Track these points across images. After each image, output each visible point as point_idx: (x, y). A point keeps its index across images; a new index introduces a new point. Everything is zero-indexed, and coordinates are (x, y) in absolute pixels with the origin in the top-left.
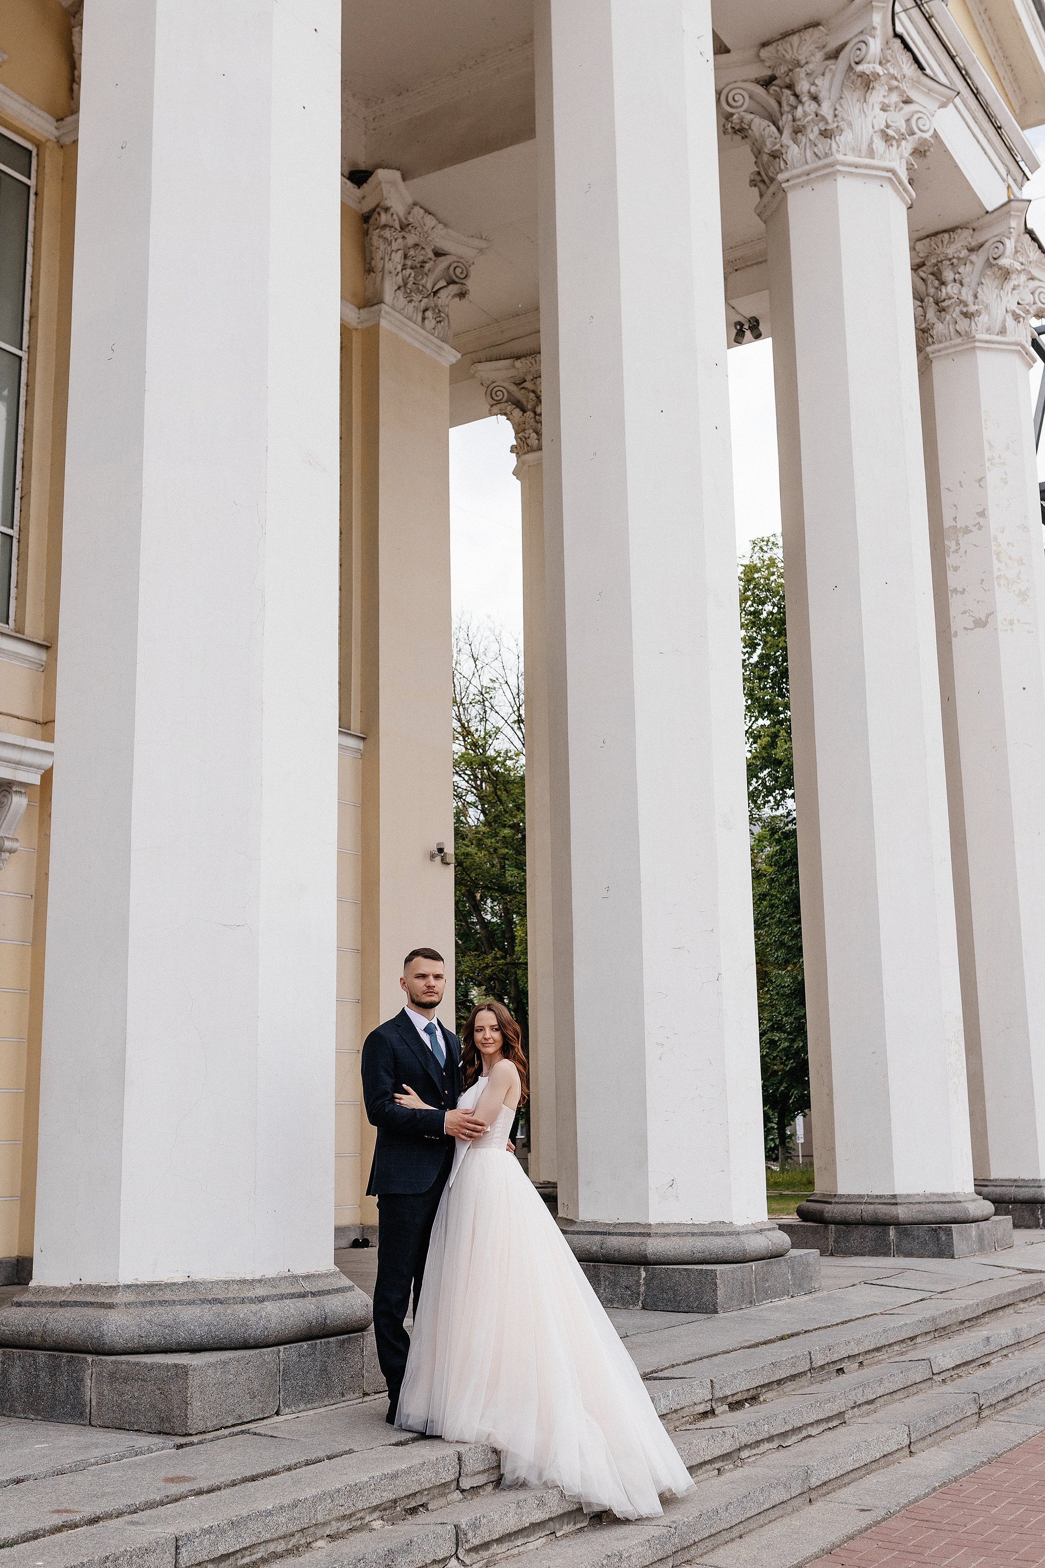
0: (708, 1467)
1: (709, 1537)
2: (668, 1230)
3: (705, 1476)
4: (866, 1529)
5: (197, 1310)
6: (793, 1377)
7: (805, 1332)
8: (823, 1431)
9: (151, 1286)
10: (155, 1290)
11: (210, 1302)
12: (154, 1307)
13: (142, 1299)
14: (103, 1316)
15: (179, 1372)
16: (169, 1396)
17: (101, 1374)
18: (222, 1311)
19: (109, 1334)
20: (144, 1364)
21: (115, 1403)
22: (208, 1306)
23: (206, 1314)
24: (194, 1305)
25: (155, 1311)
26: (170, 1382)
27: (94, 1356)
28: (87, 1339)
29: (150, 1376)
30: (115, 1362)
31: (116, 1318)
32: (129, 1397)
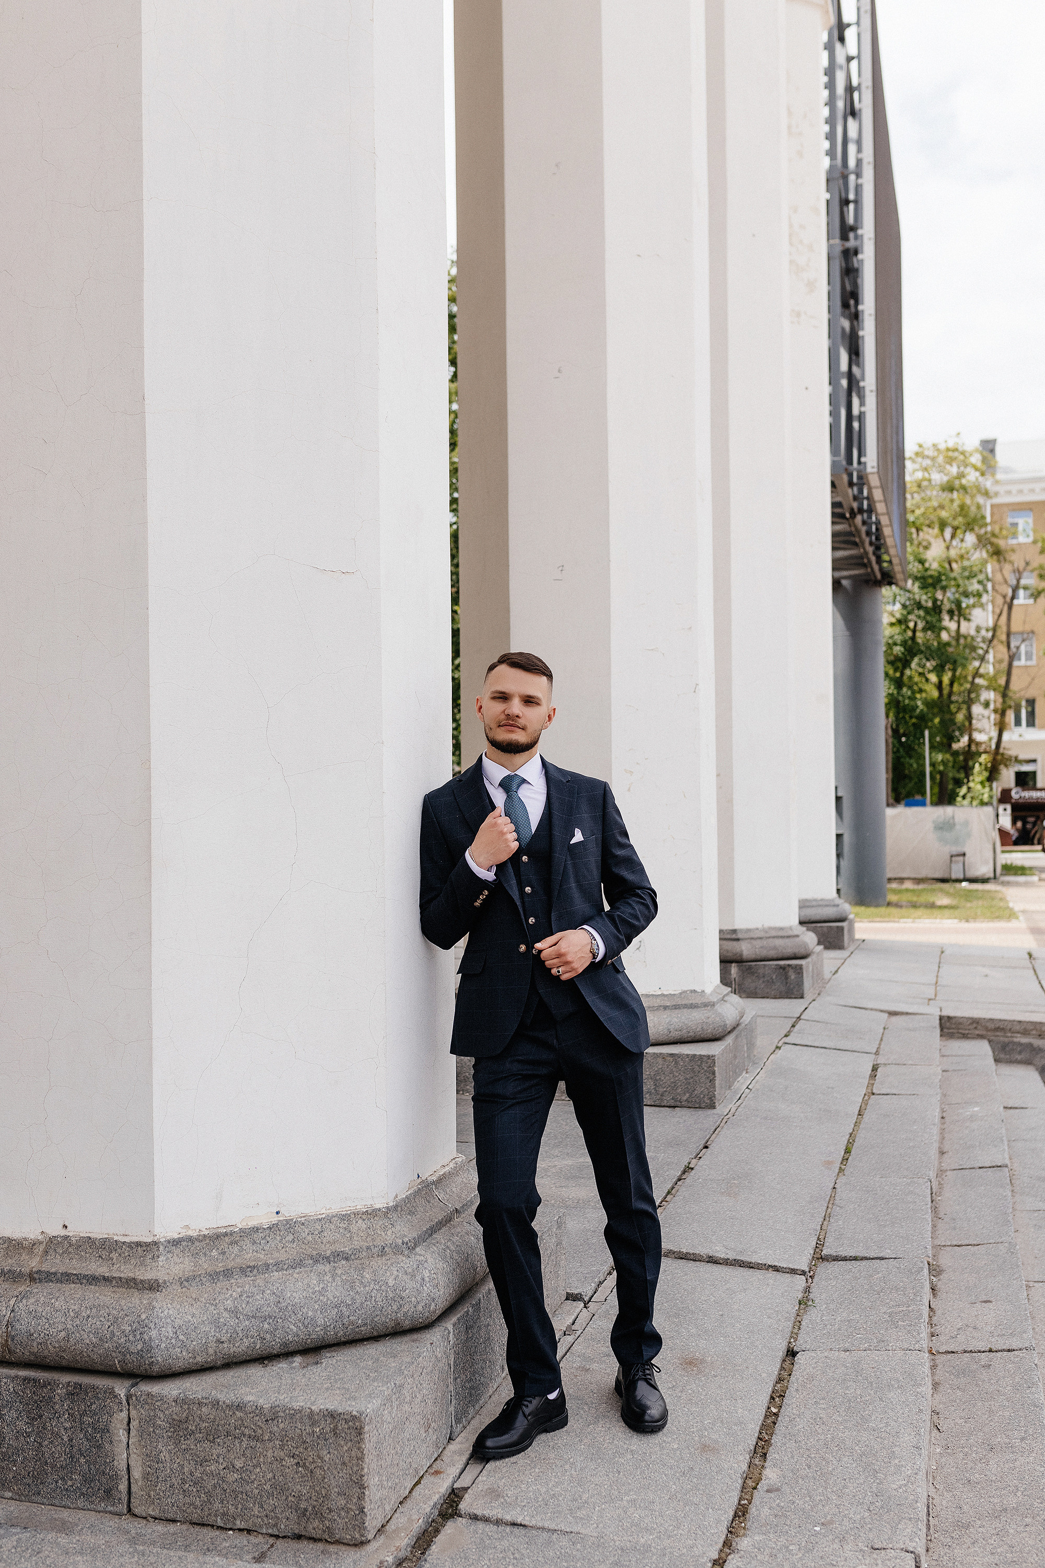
9: (215, 1238)
10: (224, 1244)
11: (328, 1259)
12: (233, 1281)
13: (205, 1265)
14: (143, 1310)
15: (340, 1428)
16: (318, 1471)
17: (151, 1421)
18: (355, 1277)
19: (163, 1345)
20: (254, 1407)
21: (188, 1477)
22: (327, 1268)
23: (329, 1285)
24: (303, 1269)
25: (239, 1290)
26: (318, 1444)
27: (127, 1383)
28: (114, 1354)
29: (270, 1432)
30: (184, 1401)
31: (171, 1312)
32: (221, 1467)
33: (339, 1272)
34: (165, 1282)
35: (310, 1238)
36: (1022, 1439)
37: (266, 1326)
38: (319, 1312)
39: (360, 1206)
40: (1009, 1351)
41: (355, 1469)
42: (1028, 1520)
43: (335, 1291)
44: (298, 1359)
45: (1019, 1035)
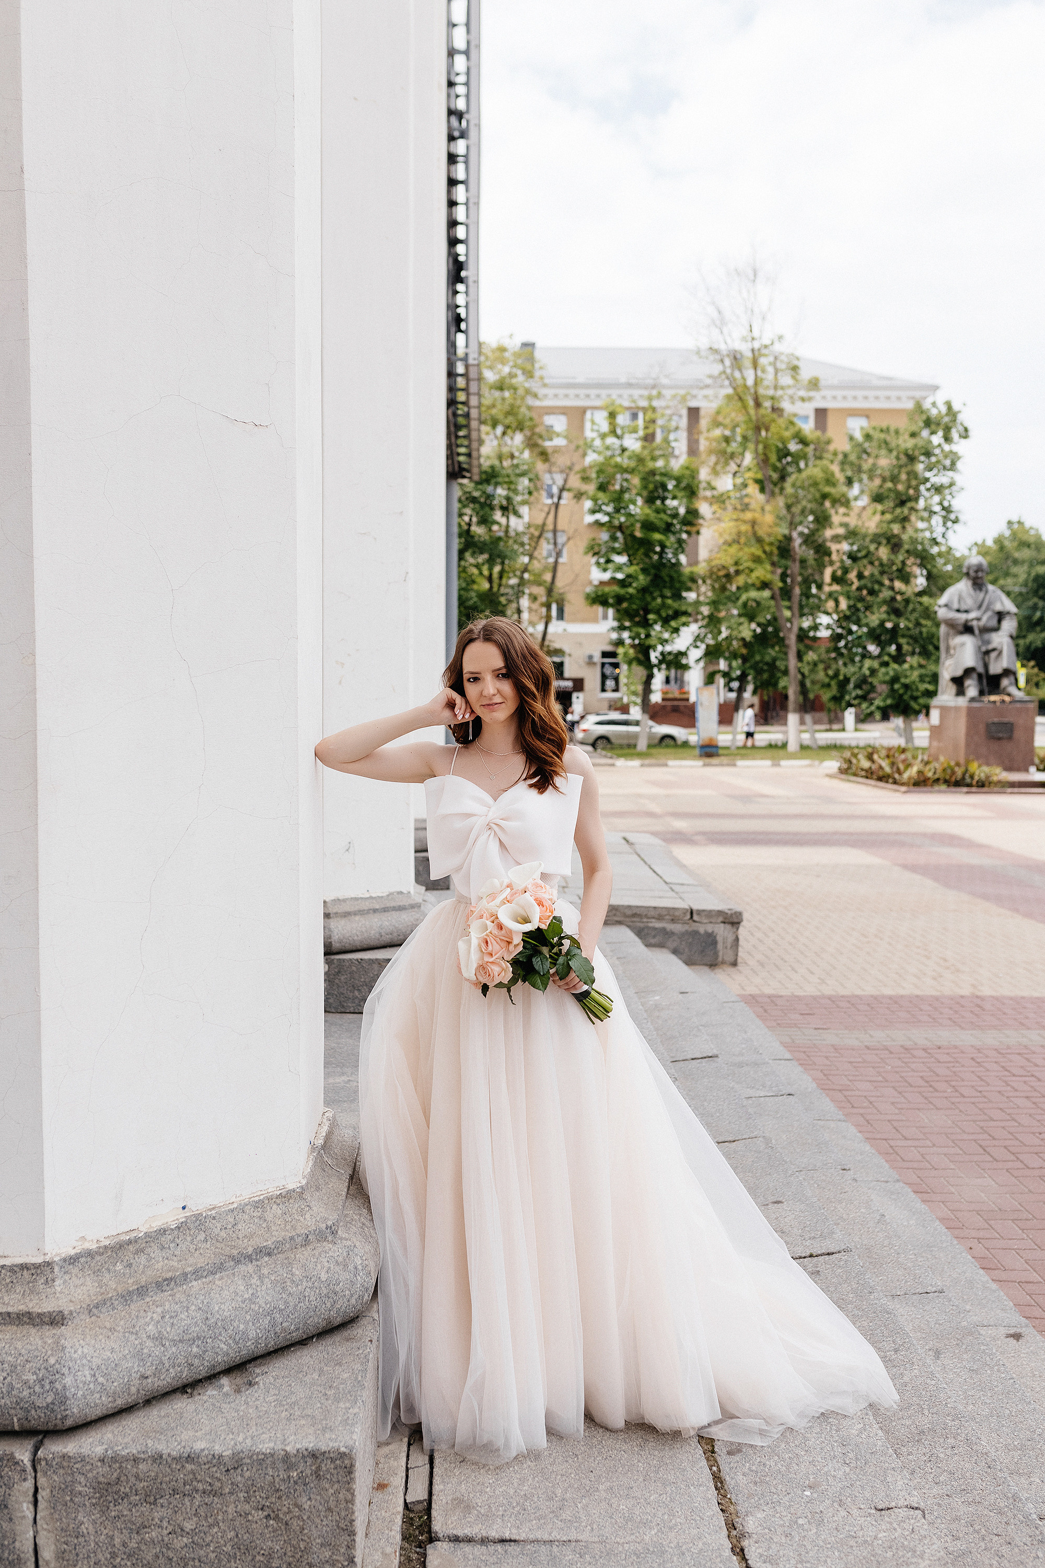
2: (345, 908)
11: (249, 1258)
12: (148, 1299)
13: (113, 1285)
14: (50, 1352)
15: (324, 1469)
16: (295, 1524)
17: (67, 1488)
18: (285, 1275)
19: (80, 1393)
20: (210, 1457)
21: (119, 1550)
22: (250, 1268)
23: (259, 1290)
24: (223, 1273)
25: (159, 1310)
26: (295, 1490)
27: (29, 1444)
28: (12, 1412)
29: (232, 1483)
30: (114, 1459)
31: (86, 1351)
32: (165, 1532)
33: (265, 1271)
34: (71, 1313)
35: (223, 1234)
36: (896, 1351)
37: (195, 1350)
38: (251, 1324)
39: (272, 1188)
40: (828, 1254)
41: (343, 1514)
42: (951, 1441)
43: (266, 1295)
44: (225, 1382)
45: (653, 920)
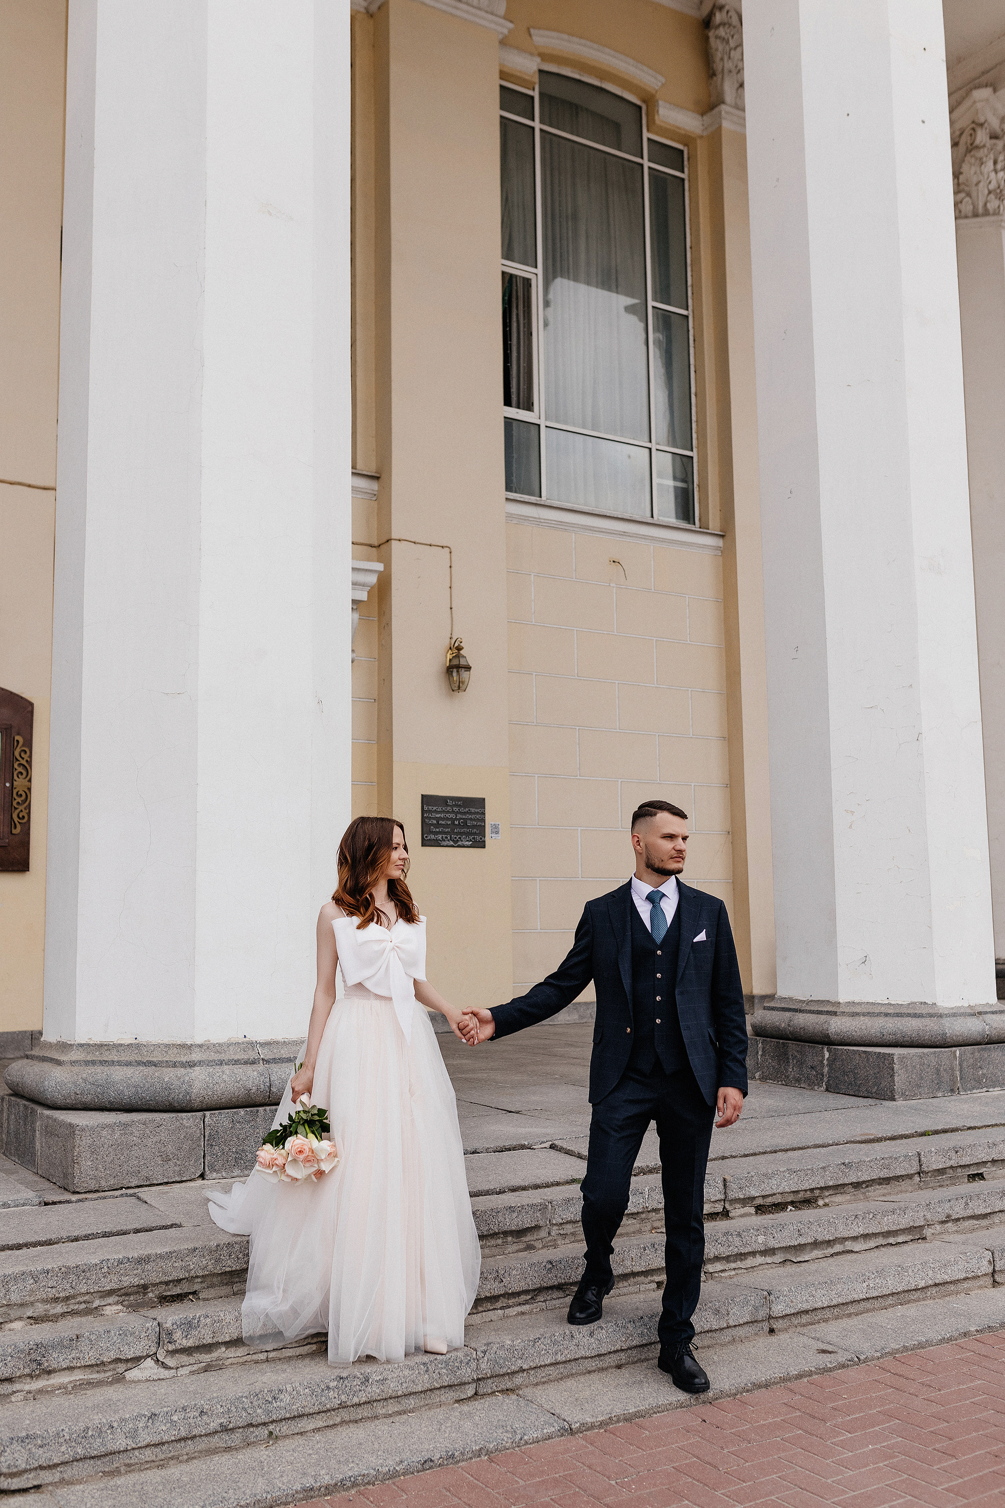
0: (641, 1279)
1: (551, 1364)
2: (858, 1009)
3: (631, 1289)
4: (799, 1376)
5: (129, 1071)
6: (886, 1181)
7: (969, 1128)
8: (877, 1247)
9: (101, 1046)
10: (103, 1050)
11: (144, 1064)
12: (94, 1066)
13: (90, 1057)
17: (43, 1128)
21: (48, 1156)
22: (142, 1068)
24: (129, 1066)
25: (94, 1070)
33: (145, 1070)
34: (65, 1062)
35: (146, 1053)
